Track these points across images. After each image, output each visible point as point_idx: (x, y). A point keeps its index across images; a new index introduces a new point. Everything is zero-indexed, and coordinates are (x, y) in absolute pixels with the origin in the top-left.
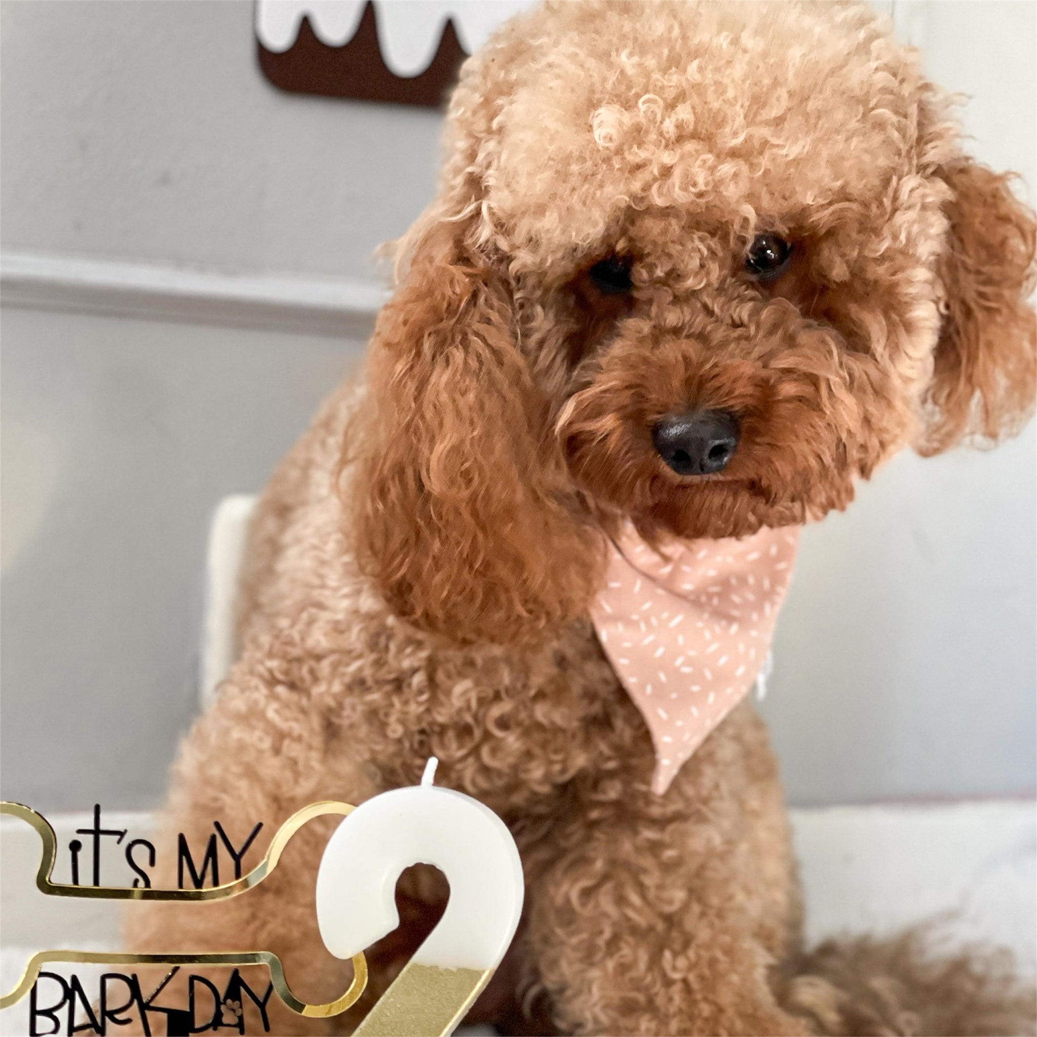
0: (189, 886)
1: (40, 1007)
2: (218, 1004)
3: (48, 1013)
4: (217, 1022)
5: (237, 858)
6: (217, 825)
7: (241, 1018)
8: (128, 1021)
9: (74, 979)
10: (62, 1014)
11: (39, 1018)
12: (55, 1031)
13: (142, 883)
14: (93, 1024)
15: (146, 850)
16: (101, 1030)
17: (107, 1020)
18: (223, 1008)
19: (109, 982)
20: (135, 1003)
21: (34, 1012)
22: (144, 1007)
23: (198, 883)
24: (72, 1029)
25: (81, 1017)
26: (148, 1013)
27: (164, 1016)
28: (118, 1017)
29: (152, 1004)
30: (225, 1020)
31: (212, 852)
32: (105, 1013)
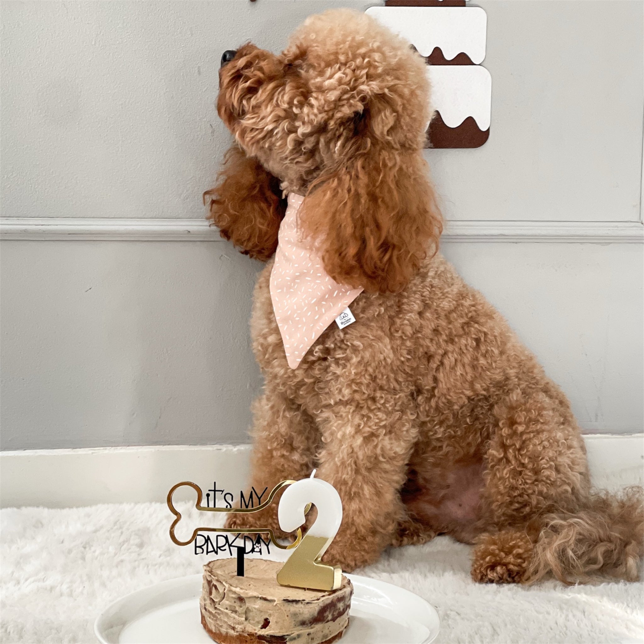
0: (244, 507)
1: (198, 545)
2: (253, 545)
3: (200, 547)
4: (253, 550)
5: (259, 499)
6: (253, 488)
7: (260, 549)
8: (225, 550)
9: (208, 536)
10: (205, 547)
11: (197, 549)
12: (202, 553)
13: (229, 507)
14: (214, 551)
15: (231, 496)
16: (216, 553)
17: (219, 550)
18: (255, 546)
19: (219, 537)
20: (227, 544)
21: (196, 547)
22: (230, 546)
23: (247, 507)
24: (207, 552)
25: (210, 549)
26: (231, 548)
27: (236, 548)
28: (222, 548)
29: (233, 545)
30: (255, 550)
31: (251, 496)
32: (217, 547)
